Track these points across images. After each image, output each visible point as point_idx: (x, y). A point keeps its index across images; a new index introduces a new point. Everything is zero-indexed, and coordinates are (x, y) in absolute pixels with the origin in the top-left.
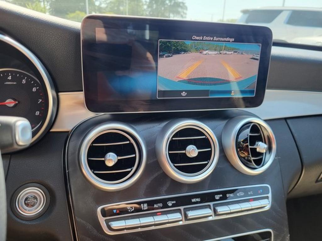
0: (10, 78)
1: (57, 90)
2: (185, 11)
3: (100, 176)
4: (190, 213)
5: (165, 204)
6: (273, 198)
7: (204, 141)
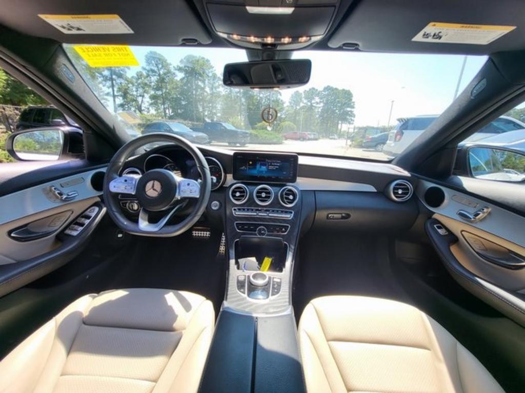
0: (213, 169)
1: (226, 173)
2: (353, 118)
3: (234, 199)
4: (260, 214)
5: (252, 210)
6: (294, 216)
7: (268, 193)
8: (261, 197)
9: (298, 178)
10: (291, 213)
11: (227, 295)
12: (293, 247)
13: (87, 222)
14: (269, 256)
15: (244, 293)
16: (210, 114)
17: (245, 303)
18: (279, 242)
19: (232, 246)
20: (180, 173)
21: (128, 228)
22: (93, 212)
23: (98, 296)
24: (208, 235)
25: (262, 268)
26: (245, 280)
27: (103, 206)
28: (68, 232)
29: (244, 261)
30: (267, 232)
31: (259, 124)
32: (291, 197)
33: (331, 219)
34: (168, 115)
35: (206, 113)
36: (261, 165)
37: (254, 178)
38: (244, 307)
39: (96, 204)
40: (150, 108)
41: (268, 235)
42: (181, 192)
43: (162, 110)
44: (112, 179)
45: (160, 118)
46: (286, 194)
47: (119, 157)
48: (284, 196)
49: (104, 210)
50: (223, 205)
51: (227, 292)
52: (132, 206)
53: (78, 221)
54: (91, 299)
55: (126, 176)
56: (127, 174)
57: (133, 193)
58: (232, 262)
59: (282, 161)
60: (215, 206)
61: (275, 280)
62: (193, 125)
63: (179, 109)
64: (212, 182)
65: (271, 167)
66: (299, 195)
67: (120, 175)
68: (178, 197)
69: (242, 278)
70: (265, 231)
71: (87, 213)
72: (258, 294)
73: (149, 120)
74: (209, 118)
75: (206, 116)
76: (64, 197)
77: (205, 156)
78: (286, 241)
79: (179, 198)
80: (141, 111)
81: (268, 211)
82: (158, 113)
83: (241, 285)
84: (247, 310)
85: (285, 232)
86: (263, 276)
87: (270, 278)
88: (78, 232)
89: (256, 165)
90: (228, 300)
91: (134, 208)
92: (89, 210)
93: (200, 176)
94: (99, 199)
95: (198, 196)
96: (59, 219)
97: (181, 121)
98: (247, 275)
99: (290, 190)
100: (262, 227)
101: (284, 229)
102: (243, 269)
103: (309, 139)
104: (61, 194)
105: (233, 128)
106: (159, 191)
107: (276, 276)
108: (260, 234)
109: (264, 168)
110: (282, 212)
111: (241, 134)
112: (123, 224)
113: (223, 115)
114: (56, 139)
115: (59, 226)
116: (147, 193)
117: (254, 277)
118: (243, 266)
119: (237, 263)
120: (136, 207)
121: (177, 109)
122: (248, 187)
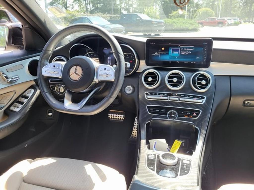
0: (128, 56)
1: (139, 59)
3: (147, 84)
4: (171, 98)
5: (164, 94)
6: (206, 101)
7: (180, 77)
8: (172, 82)
9: (211, 63)
10: (203, 98)
11: (138, 170)
12: (204, 132)
13: (25, 101)
14: (179, 139)
15: (154, 170)
16: (127, 5)
17: (155, 179)
18: (190, 126)
19: (143, 127)
20: (98, 60)
21: (56, 107)
22: (30, 93)
23: (33, 162)
24: (122, 118)
25: (171, 150)
26: (155, 158)
27: (37, 88)
28: (12, 108)
29: (155, 141)
30: (177, 115)
31: (174, 13)
32: (204, 82)
33: (248, 106)
34: (89, 10)
35: (123, 5)
36: (174, 50)
37: (166, 63)
38: (153, 183)
39: (32, 87)
40: (74, 4)
41: (178, 119)
42: (99, 77)
43: (84, 5)
44: (44, 65)
45: (82, 13)
46: (198, 79)
47: (49, 46)
48: (196, 81)
49: (38, 91)
50: (136, 89)
51: (138, 167)
52: (59, 89)
53: (19, 100)
54: (28, 163)
55: (54, 63)
56: (55, 61)
57: (60, 77)
58: (143, 142)
59: (195, 46)
60: (129, 90)
61: (184, 161)
62: (111, 18)
63: (99, 3)
64: (126, 68)
65: (183, 53)
66: (212, 79)
67: (50, 62)
68: (96, 80)
69: (151, 157)
70: (176, 115)
71: (26, 94)
72: (166, 173)
73: (73, 16)
74: (125, 10)
75: (123, 8)
76: (10, 80)
77: (120, 43)
78: (196, 126)
79: (97, 82)
80: (66, 7)
81: (179, 95)
82: (80, 9)
83: (150, 163)
84: (156, 185)
85: (196, 117)
86: (172, 157)
87: (179, 159)
88: (20, 109)
89: (168, 51)
90: (139, 175)
91: (61, 91)
92: (27, 92)
93: (116, 62)
94: (34, 83)
95: (113, 80)
96: (6, 98)
97: (101, 14)
98: (157, 155)
99: (203, 76)
100: (173, 111)
101: (195, 114)
102: (153, 148)
103: (229, 25)
104: (7, 78)
105: (148, 18)
106: (80, 75)
107: (185, 158)
108: (171, 117)
109: (176, 54)
110: (194, 97)
111: (156, 24)
112: (52, 103)
113: (139, 6)
114: (3, 35)
115: (6, 103)
116: (71, 77)
117: (164, 156)
118: (153, 146)
119: (148, 143)
120: (62, 90)
121: (97, 4)
122: (161, 72)
